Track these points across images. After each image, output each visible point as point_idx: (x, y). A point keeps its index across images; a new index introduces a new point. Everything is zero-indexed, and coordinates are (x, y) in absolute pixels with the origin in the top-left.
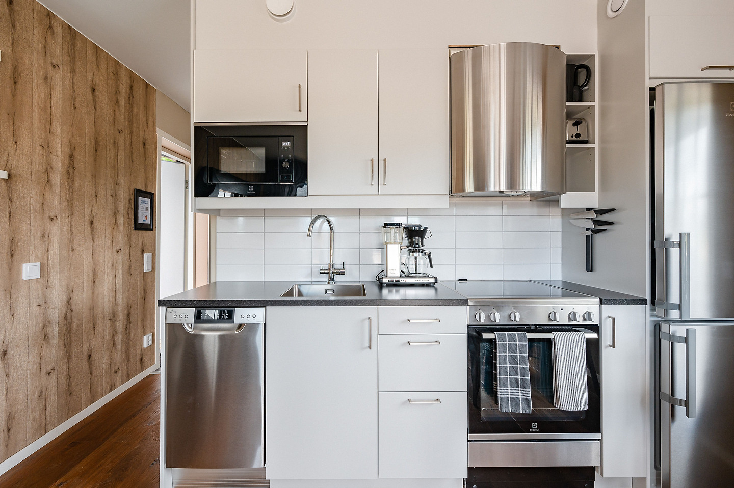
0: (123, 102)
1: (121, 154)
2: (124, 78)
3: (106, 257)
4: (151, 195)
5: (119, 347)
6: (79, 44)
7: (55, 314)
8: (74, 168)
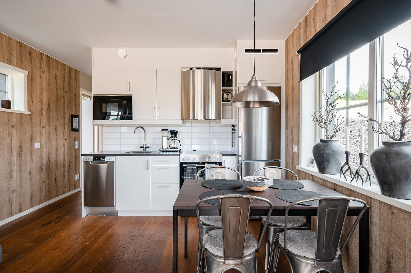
0: (66, 80)
1: (66, 101)
2: (67, 70)
3: (61, 142)
4: (78, 117)
5: (66, 178)
6: (51, 61)
7: (45, 162)
8: (50, 108)
